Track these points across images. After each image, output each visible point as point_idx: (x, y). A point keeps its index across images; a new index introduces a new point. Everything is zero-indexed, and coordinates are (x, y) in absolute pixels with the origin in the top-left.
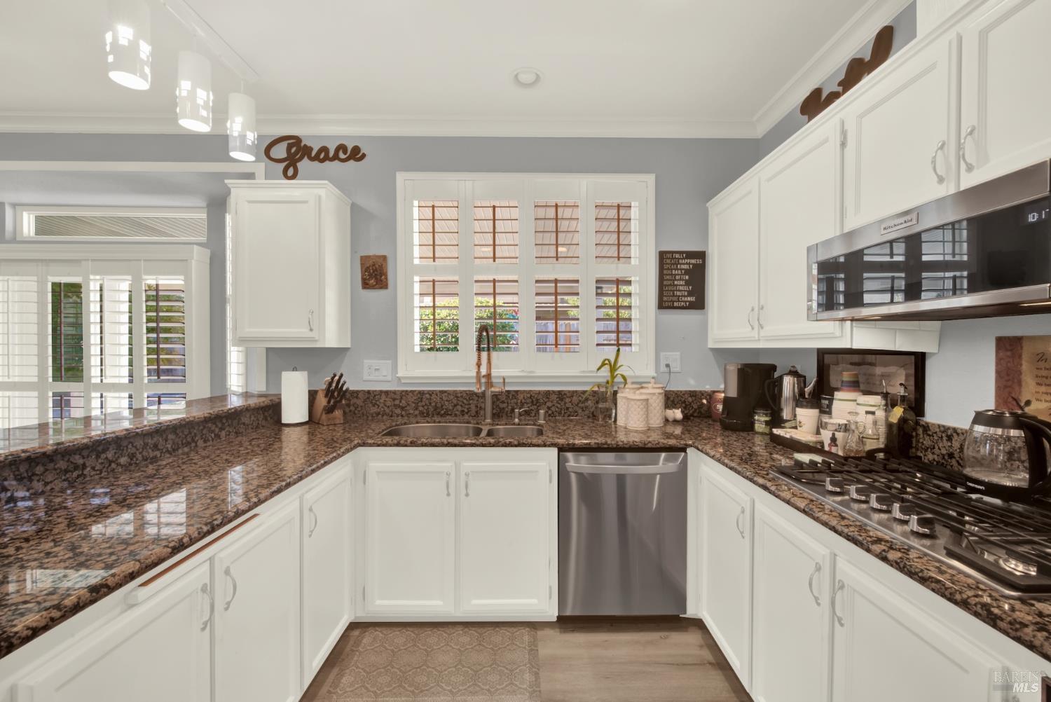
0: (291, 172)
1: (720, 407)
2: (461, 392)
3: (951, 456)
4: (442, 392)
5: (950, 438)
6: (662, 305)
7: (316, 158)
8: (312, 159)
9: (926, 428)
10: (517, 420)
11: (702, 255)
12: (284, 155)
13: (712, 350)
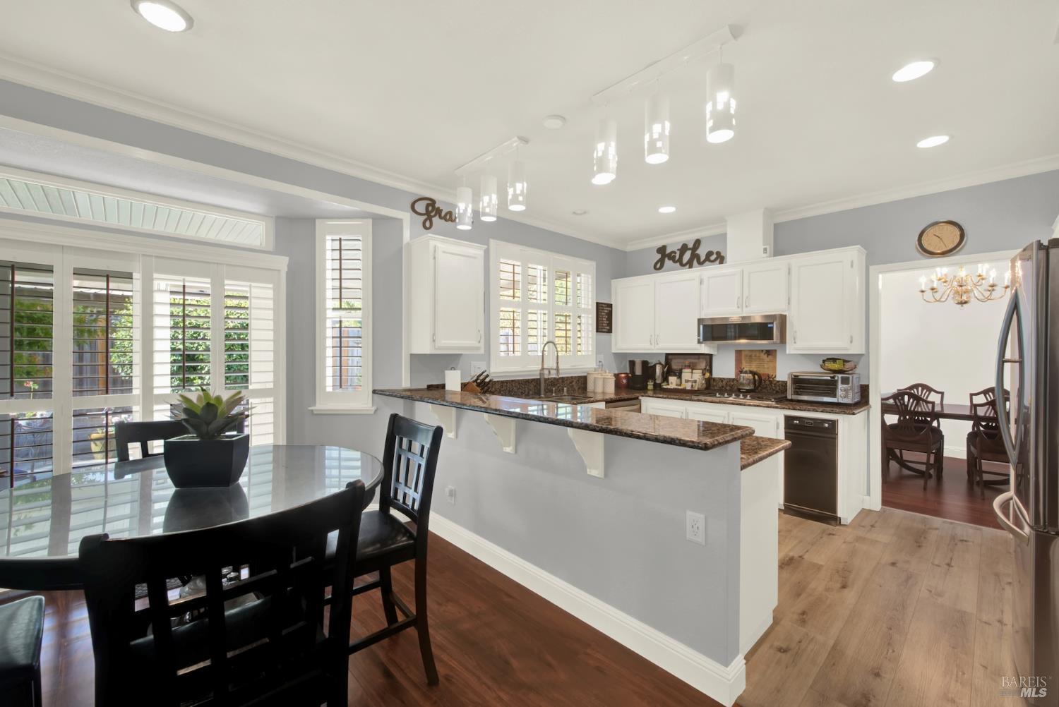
0: (428, 224)
1: (625, 381)
2: (521, 380)
3: (723, 387)
4: (512, 381)
5: (722, 381)
6: (598, 331)
7: (444, 218)
8: (440, 217)
9: (714, 379)
10: (554, 395)
11: (610, 306)
12: (423, 211)
13: (614, 353)
